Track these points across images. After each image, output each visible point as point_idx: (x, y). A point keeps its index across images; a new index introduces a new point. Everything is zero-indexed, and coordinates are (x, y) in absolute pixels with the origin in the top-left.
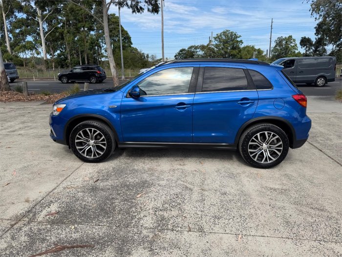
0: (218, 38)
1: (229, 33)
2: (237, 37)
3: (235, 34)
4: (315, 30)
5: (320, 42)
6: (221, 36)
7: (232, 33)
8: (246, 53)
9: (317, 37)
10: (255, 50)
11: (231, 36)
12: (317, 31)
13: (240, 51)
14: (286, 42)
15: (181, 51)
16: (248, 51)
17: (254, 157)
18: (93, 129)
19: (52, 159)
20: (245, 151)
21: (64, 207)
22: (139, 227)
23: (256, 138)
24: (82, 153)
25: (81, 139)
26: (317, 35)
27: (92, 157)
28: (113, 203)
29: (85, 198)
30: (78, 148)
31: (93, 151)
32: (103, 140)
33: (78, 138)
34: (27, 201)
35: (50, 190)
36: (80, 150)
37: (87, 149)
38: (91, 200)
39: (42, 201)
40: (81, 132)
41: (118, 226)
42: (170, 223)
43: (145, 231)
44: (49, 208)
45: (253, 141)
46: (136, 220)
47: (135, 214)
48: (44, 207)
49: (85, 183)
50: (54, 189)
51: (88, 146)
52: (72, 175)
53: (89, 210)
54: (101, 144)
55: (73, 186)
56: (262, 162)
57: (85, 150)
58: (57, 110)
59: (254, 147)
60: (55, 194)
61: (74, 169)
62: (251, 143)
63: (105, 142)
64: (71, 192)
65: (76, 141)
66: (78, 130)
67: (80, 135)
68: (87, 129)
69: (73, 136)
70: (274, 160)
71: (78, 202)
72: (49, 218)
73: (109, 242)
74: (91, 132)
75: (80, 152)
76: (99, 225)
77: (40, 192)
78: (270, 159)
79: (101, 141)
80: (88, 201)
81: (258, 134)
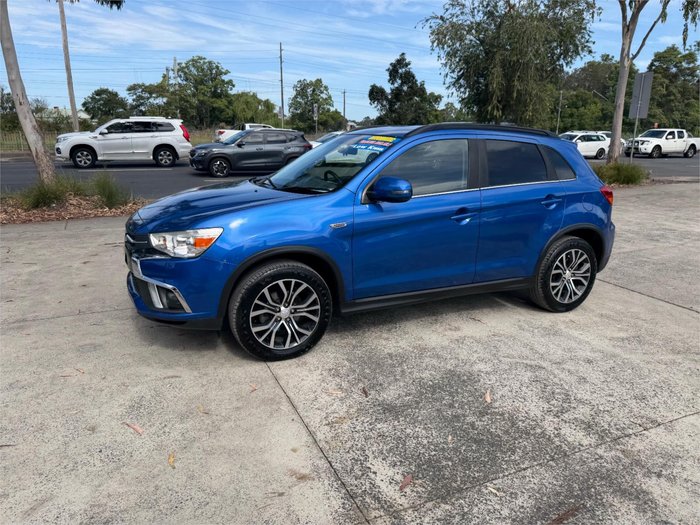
0: (182, 70)
1: (204, 63)
2: (221, 73)
3: (217, 67)
4: (387, 74)
5: (397, 93)
6: (187, 67)
7: (210, 63)
8: (245, 106)
9: (392, 87)
10: (260, 102)
11: (211, 70)
12: (390, 76)
13: (230, 103)
14: (314, 90)
15: (99, 93)
16: (247, 103)
17: (556, 294)
18: (294, 281)
19: (170, 372)
20: (545, 285)
21: (401, 462)
22: (582, 448)
23: (561, 261)
24: (265, 340)
25: (263, 308)
26: (393, 84)
27: (287, 347)
28: (472, 425)
29: (408, 431)
30: (255, 330)
31: (289, 332)
32: (314, 303)
33: (258, 307)
34: (303, 478)
35: (305, 437)
36: (260, 334)
37: (275, 331)
38: (424, 432)
39: (337, 466)
40: (265, 291)
41: (553, 460)
42: (606, 427)
43: (600, 451)
44: (375, 473)
45: (557, 268)
46: (556, 439)
47: (539, 431)
48: (363, 475)
49: (349, 402)
50: (311, 434)
51: (277, 321)
52: (291, 395)
53: (455, 450)
54: (307, 312)
55: (336, 415)
56: (566, 302)
57: (272, 332)
58: (195, 245)
59: (557, 277)
60: (333, 443)
61: (272, 382)
62: (554, 272)
63: (318, 307)
64: (358, 428)
65: (253, 314)
66: (258, 286)
67: (263, 298)
68: (280, 283)
69: (246, 304)
70: (580, 294)
71: (411, 443)
72: (417, 493)
73: (589, 488)
74: (288, 289)
75: (260, 340)
76: (524, 469)
77: (294, 450)
78: (575, 294)
79: (308, 307)
80: (423, 435)
81: (564, 255)
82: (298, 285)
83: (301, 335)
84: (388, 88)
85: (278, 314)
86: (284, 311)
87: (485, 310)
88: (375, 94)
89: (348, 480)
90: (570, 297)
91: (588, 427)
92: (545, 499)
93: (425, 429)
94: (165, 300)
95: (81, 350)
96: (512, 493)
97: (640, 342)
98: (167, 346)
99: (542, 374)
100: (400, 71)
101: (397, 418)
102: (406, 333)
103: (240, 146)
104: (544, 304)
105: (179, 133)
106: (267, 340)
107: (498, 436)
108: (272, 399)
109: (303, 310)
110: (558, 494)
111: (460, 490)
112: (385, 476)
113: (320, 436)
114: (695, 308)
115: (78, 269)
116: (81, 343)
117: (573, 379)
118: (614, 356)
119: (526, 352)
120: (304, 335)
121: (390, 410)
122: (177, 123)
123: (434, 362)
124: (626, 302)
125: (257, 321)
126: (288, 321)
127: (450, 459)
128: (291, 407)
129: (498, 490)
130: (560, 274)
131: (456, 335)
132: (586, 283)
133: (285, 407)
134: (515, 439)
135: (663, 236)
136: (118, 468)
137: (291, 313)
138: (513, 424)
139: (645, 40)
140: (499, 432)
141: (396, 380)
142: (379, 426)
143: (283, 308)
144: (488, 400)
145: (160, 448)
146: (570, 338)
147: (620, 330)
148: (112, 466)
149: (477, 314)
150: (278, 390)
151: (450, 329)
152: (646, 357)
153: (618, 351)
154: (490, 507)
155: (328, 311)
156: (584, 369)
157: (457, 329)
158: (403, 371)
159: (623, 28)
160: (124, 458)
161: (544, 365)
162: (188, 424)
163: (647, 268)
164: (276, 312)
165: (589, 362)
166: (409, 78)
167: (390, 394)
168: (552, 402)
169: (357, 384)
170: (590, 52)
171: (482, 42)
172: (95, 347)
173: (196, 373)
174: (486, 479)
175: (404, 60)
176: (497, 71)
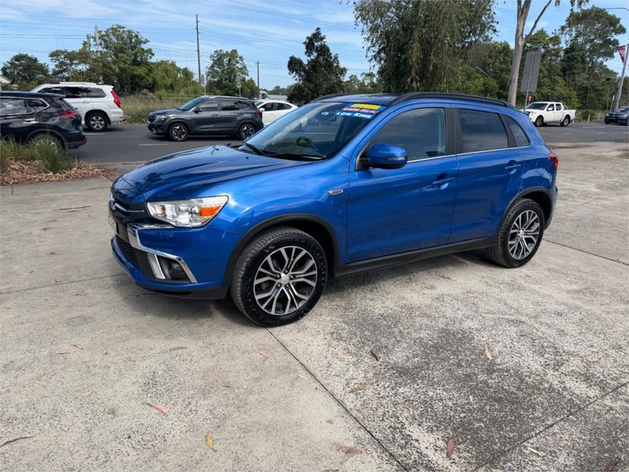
0: (103, 38)
1: (124, 31)
2: (141, 42)
3: (137, 36)
4: (304, 47)
5: (314, 64)
6: (107, 35)
7: (129, 32)
8: (164, 74)
9: (309, 59)
10: (179, 70)
11: (130, 38)
12: (307, 48)
13: (150, 71)
14: (230, 60)
15: (18, 58)
16: (166, 71)
17: (512, 252)
18: (294, 247)
19: (175, 344)
20: (504, 244)
21: (436, 426)
22: (591, 401)
23: (518, 222)
24: (266, 308)
25: (265, 275)
26: (309, 56)
27: (287, 312)
28: (485, 382)
29: (431, 394)
30: (258, 297)
31: (289, 298)
32: (312, 269)
33: (261, 275)
34: (349, 451)
35: (335, 407)
36: (263, 301)
37: (276, 297)
38: (445, 393)
39: (379, 436)
40: (268, 258)
41: (572, 414)
42: (602, 377)
43: (608, 402)
44: (417, 441)
45: (515, 228)
46: (565, 393)
47: (546, 385)
48: (406, 443)
49: (363, 367)
50: (340, 403)
51: (278, 288)
52: (304, 362)
53: (481, 409)
54: (306, 277)
55: (356, 381)
56: (519, 258)
57: (273, 299)
58: (200, 214)
59: (514, 236)
60: (365, 411)
61: (280, 349)
62: (512, 231)
63: (315, 272)
64: (382, 394)
65: (256, 282)
66: (263, 254)
67: (266, 266)
68: (282, 250)
69: (250, 273)
70: (530, 250)
71: (438, 406)
72: (465, 458)
73: (615, 441)
74: (289, 256)
75: (263, 307)
76: (552, 426)
77: (330, 422)
78: (527, 251)
79: (306, 272)
80: (446, 397)
81: (520, 216)
82: (298, 252)
83: (299, 300)
84: (305, 60)
85: (278, 281)
86: (284, 277)
87: (449, 268)
88: (294, 65)
89: (394, 449)
90: (523, 254)
91: (587, 378)
92: (582, 455)
93: (444, 390)
94: (167, 271)
95: (71, 323)
96: (550, 452)
97: (592, 293)
98: (161, 316)
99: (524, 328)
100: (316, 44)
101: (414, 381)
102: (388, 293)
103: (196, 112)
104: (502, 261)
105: (110, 98)
106: (269, 307)
107: (513, 393)
108: (287, 368)
109: (301, 276)
110: (592, 449)
111: (503, 453)
112: (427, 441)
113: (349, 405)
114: (621, 259)
115: (39, 235)
116: (69, 316)
117: (553, 332)
118: (577, 308)
119: (503, 308)
120: (302, 299)
121: (405, 373)
122: (108, 89)
123: (425, 321)
124: (564, 256)
125: (260, 289)
126: (288, 286)
127: (480, 420)
128: (309, 375)
129: (537, 449)
130: (516, 233)
131: (435, 293)
132: (535, 241)
133: (303, 374)
134: (529, 395)
135: (568, 195)
136: (155, 456)
137: (291, 279)
138: (522, 381)
139: (536, 22)
140: (514, 390)
141: (398, 341)
142: (401, 390)
143: (283, 275)
144: (489, 356)
145: (192, 428)
146: (533, 292)
147: (571, 283)
148: (148, 453)
149: (444, 271)
150: (290, 358)
151: (426, 288)
152: (603, 308)
153: (578, 303)
154: (538, 468)
155: (324, 276)
156: (558, 321)
157: (433, 287)
158: (400, 332)
159: (518, 11)
160: (158, 443)
161: (523, 319)
162: (213, 399)
163: (567, 224)
164: (277, 279)
165: (559, 314)
166: (324, 51)
167: (399, 356)
168: (547, 356)
169: (363, 347)
170: (495, 31)
171: (401, 19)
172: (85, 320)
173: (200, 343)
174: (521, 439)
175: (319, 34)
176: (416, 46)
